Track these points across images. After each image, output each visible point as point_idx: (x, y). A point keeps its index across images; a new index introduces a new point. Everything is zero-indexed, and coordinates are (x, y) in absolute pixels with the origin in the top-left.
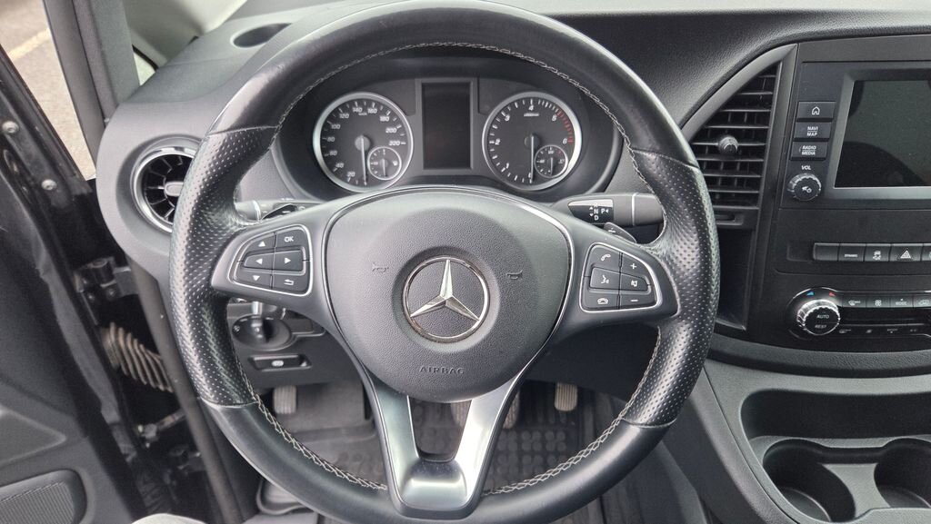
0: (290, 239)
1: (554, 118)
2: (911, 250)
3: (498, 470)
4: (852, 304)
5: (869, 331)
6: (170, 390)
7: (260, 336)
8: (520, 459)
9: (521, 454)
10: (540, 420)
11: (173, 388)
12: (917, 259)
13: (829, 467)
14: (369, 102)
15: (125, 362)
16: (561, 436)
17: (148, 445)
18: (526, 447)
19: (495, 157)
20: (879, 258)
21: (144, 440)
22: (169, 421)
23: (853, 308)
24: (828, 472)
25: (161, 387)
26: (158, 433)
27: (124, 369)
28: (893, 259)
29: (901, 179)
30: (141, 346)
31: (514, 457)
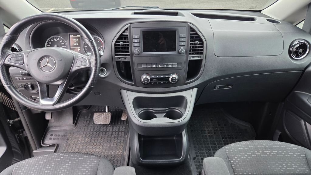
0: (20, 55)
1: (99, 41)
2: (161, 65)
3: (106, 136)
4: (152, 77)
5: (157, 83)
6: (16, 110)
7: (31, 88)
8: (112, 133)
9: (113, 132)
10: (119, 124)
11: (17, 110)
12: (162, 67)
13: (155, 114)
14: (58, 38)
15: (4, 101)
16: (124, 127)
17: (10, 125)
18: (114, 130)
19: (86, 50)
20: (154, 67)
21: (9, 124)
22: (16, 119)
23: (152, 78)
24: (155, 115)
25: (13, 109)
26: (13, 122)
27: (3, 103)
28: (157, 67)
29: (156, 50)
30: (9, 98)
31: (111, 133)
